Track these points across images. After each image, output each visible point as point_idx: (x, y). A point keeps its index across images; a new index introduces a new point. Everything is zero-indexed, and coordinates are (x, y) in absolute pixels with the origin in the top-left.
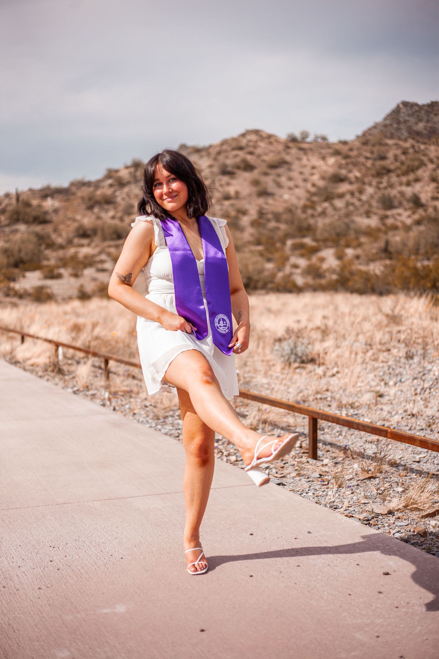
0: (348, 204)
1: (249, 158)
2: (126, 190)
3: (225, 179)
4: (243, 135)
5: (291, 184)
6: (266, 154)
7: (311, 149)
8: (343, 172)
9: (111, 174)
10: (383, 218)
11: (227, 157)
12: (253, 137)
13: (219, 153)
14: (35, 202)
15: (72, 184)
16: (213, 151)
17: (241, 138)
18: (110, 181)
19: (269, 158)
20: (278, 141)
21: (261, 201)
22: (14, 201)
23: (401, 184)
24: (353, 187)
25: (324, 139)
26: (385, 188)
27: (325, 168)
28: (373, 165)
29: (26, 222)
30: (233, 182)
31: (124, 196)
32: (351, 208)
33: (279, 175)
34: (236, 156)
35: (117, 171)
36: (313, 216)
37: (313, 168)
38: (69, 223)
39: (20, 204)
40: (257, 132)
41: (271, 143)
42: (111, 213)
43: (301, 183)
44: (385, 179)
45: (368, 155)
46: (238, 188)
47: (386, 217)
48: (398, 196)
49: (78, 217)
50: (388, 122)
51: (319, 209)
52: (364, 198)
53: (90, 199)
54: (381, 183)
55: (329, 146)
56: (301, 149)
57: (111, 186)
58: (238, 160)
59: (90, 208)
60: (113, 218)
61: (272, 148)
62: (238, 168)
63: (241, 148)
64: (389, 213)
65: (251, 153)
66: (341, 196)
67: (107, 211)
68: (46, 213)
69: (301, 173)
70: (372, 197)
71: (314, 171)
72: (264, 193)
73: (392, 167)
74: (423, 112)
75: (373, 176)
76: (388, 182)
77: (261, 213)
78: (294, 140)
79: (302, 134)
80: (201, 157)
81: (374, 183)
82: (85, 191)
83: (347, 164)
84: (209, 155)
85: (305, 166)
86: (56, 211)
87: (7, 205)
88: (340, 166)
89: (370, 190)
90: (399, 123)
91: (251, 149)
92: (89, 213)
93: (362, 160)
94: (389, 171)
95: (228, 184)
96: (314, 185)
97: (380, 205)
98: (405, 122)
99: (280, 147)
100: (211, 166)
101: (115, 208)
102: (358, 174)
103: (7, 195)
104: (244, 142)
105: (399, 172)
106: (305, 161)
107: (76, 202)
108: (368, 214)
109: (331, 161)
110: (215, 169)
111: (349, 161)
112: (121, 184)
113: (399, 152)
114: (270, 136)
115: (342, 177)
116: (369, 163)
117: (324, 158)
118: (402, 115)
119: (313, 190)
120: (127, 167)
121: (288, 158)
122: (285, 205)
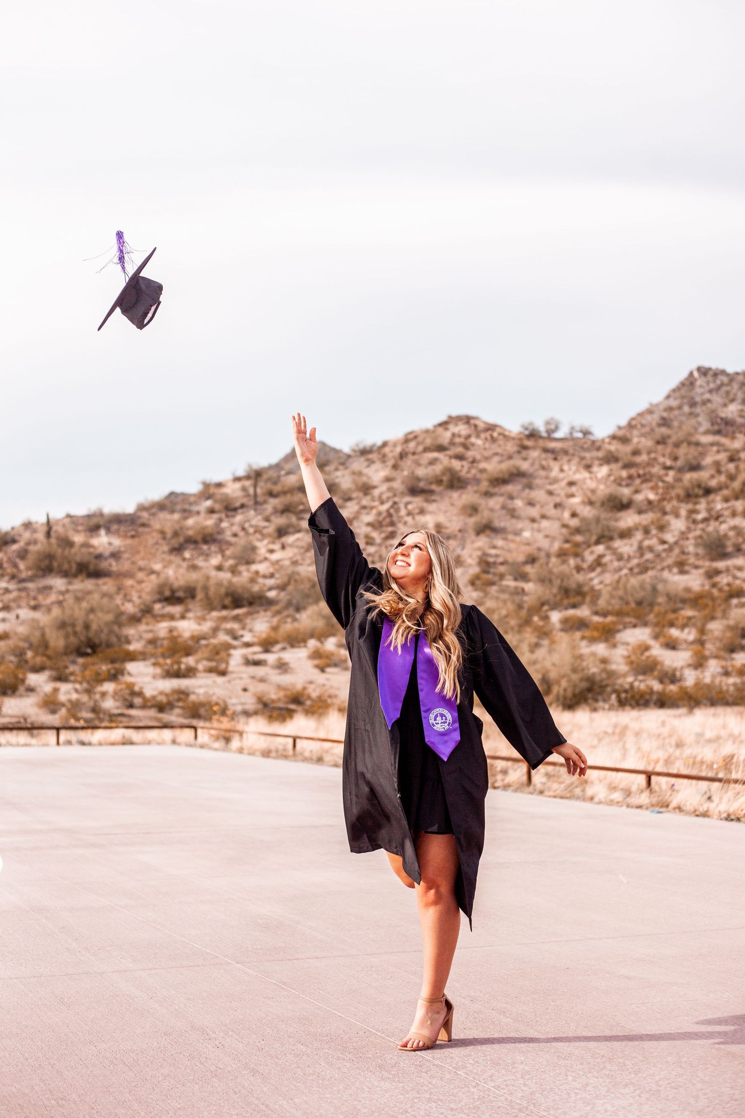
0: (641, 550)
1: (456, 464)
2: (239, 518)
3: (417, 502)
4: (444, 425)
5: (534, 512)
6: (487, 459)
7: (565, 452)
8: (626, 492)
9: (209, 490)
10: (712, 574)
11: (418, 464)
12: (462, 429)
13: (402, 456)
14: (78, 539)
15: (141, 508)
16: (392, 453)
17: (440, 430)
18: (209, 503)
19: (493, 467)
20: (506, 437)
21: (482, 542)
22: (40, 536)
23: (734, 514)
24: (646, 518)
25: (586, 433)
26: (705, 520)
27: (591, 484)
28: (678, 480)
29: (66, 574)
30: (432, 507)
31: (236, 529)
32: (649, 556)
33: (511, 497)
34: (433, 462)
35: (219, 485)
36: (579, 569)
37: (571, 484)
38: (140, 575)
39: (53, 540)
40: (467, 420)
41: (494, 440)
42: (215, 560)
43: (552, 512)
44: (702, 505)
45: (669, 463)
46: (441, 519)
47: (718, 572)
48: (731, 534)
49: (157, 567)
50: (674, 403)
51: (590, 558)
52: (670, 538)
53: (176, 534)
54: (696, 512)
55: (596, 446)
56: (546, 450)
57: (211, 511)
58: (438, 469)
59: (177, 550)
60: (219, 568)
61: (495, 448)
62: (439, 482)
63: (441, 448)
64: (721, 565)
65: (460, 457)
66: (625, 534)
67: (207, 556)
68: (99, 557)
69: (550, 493)
70: (684, 535)
71: (574, 489)
72: (486, 528)
73: (713, 483)
74: (735, 386)
75: (679, 499)
76: (709, 510)
77: (485, 564)
78: (533, 435)
79: (548, 423)
80: (371, 462)
81: (683, 512)
82: (168, 520)
83: (630, 477)
84: (383, 459)
85: (555, 481)
86: (115, 555)
87: (28, 543)
88: (619, 482)
89: (678, 525)
90: (693, 404)
91: (460, 450)
92: (176, 559)
93: (656, 470)
94: (708, 491)
95: (422, 512)
96: (574, 515)
97: (701, 551)
98: (705, 402)
99: (511, 447)
100: (388, 479)
101: (222, 551)
102: (652, 496)
103: (28, 525)
104: (445, 437)
105: (726, 492)
106: (555, 473)
107: (151, 538)
108: (682, 566)
109: (602, 471)
110: (397, 485)
111: (633, 471)
112: (230, 508)
113: (722, 457)
114: (491, 428)
115: (625, 501)
116: (670, 477)
117: (588, 467)
118: (699, 390)
119: (574, 523)
120: (237, 479)
121: (525, 466)
122: (528, 549)
